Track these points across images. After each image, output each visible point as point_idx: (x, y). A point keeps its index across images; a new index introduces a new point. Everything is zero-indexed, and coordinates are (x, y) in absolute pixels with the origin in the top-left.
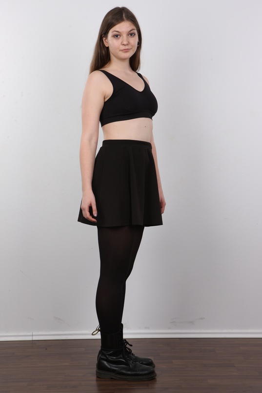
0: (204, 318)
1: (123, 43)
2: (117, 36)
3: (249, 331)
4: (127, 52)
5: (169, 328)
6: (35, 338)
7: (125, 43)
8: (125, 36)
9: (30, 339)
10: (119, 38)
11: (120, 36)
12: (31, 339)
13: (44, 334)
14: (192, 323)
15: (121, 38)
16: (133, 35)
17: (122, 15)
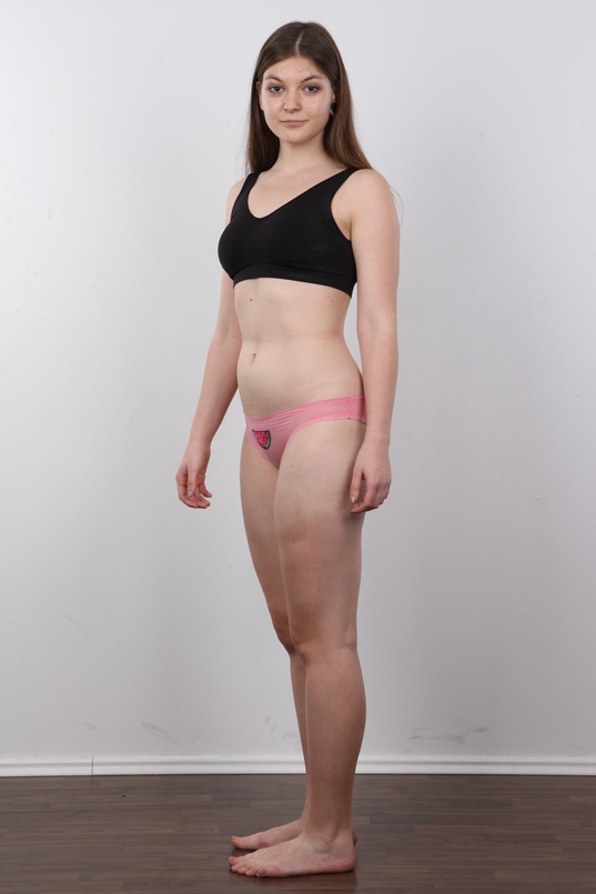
0: (487, 730)
1: (285, 107)
5: (406, 752)
6: (99, 771)
7: (291, 106)
8: (292, 90)
9: (86, 771)
10: (280, 95)
11: (283, 90)
12: (90, 773)
13: (118, 761)
14: (458, 741)
15: (284, 93)
16: (314, 89)
17: (295, 40)
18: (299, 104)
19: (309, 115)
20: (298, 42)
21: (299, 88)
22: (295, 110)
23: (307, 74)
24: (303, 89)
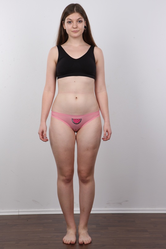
0: (128, 201)
1: (73, 27)
2: (70, 22)
3: (157, 209)
4: (76, 33)
5: (106, 207)
6: (20, 214)
7: (75, 27)
8: (75, 22)
9: (17, 214)
10: (71, 24)
11: (72, 22)
13: (26, 211)
14: (120, 204)
15: (73, 23)
16: (80, 22)
17: (74, 8)
18: (77, 26)
19: (80, 29)
20: (75, 9)
21: (76, 22)
22: (76, 28)
23: (78, 18)
24: (78, 22)
